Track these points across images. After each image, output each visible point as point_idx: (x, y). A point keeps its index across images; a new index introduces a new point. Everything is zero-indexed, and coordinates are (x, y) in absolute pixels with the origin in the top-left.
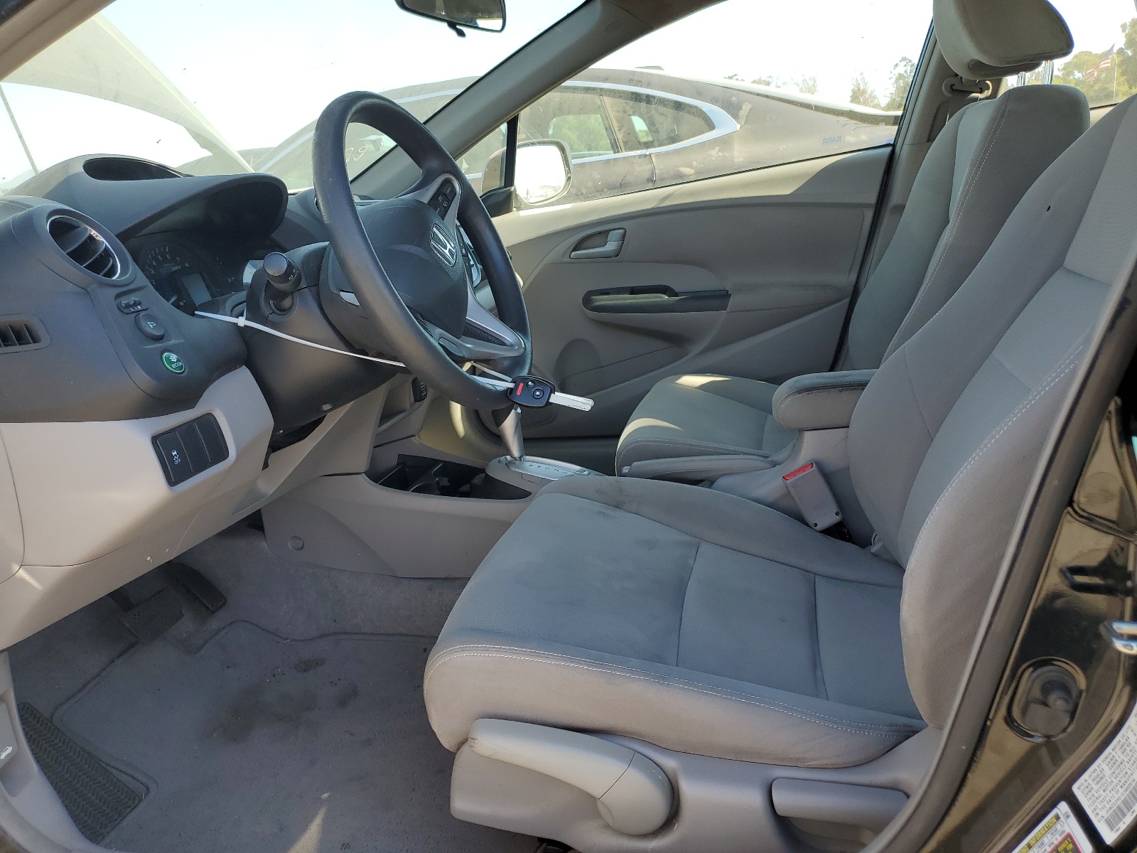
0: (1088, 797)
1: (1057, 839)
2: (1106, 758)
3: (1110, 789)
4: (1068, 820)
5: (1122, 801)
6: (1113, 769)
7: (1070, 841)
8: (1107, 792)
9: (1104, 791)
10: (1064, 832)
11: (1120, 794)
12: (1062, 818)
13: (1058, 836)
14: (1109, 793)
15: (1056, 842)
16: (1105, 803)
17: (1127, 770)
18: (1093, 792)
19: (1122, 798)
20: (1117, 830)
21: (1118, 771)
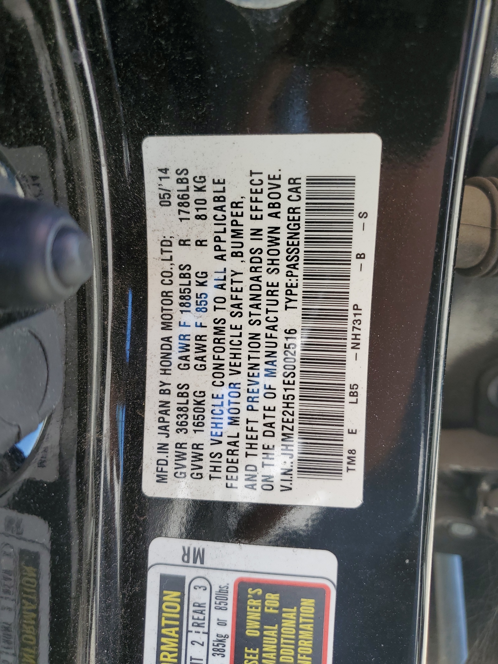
0: (206, 471)
1: (222, 623)
2: (166, 357)
3: (243, 405)
4: (207, 563)
5: (303, 398)
6: (210, 363)
7: (260, 592)
8: (244, 415)
9: (234, 422)
10: (223, 592)
11: (280, 392)
12: (188, 573)
13: (216, 615)
14: (252, 416)
15: (228, 630)
16: (262, 440)
17: (248, 330)
18: (207, 450)
19: (297, 393)
20: (351, 461)
21: (226, 356)
